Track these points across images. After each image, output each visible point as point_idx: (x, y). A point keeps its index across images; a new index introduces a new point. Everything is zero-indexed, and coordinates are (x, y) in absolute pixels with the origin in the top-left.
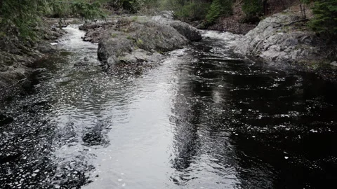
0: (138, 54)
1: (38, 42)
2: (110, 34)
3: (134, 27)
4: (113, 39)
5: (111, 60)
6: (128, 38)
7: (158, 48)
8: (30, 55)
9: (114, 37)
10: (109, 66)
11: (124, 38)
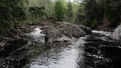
0: (65, 38)
1: (19, 32)
2: (51, 28)
3: (63, 26)
4: (53, 31)
5: (50, 40)
6: (60, 31)
7: (74, 36)
8: (13, 38)
9: (53, 30)
10: (49, 44)
11: (57, 30)
